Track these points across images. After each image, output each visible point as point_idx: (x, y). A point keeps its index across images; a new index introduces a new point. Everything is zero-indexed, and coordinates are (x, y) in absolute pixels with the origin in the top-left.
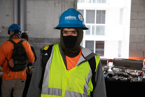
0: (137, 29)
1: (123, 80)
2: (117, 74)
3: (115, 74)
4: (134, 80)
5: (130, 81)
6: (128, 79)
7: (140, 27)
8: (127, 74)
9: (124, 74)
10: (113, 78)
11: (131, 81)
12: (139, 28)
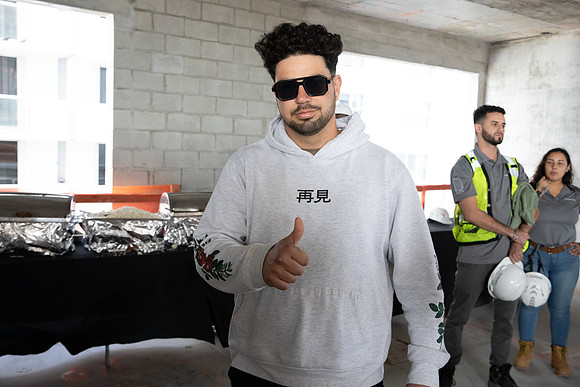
0: (132, 114)
1: (117, 250)
2: (100, 236)
3: (94, 236)
4: (146, 248)
5: (136, 252)
6: (129, 247)
7: (138, 110)
8: (126, 235)
9: (119, 233)
10: (87, 249)
11: (140, 253)
12: (136, 112)
